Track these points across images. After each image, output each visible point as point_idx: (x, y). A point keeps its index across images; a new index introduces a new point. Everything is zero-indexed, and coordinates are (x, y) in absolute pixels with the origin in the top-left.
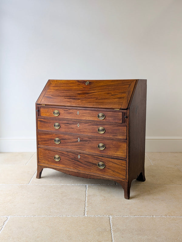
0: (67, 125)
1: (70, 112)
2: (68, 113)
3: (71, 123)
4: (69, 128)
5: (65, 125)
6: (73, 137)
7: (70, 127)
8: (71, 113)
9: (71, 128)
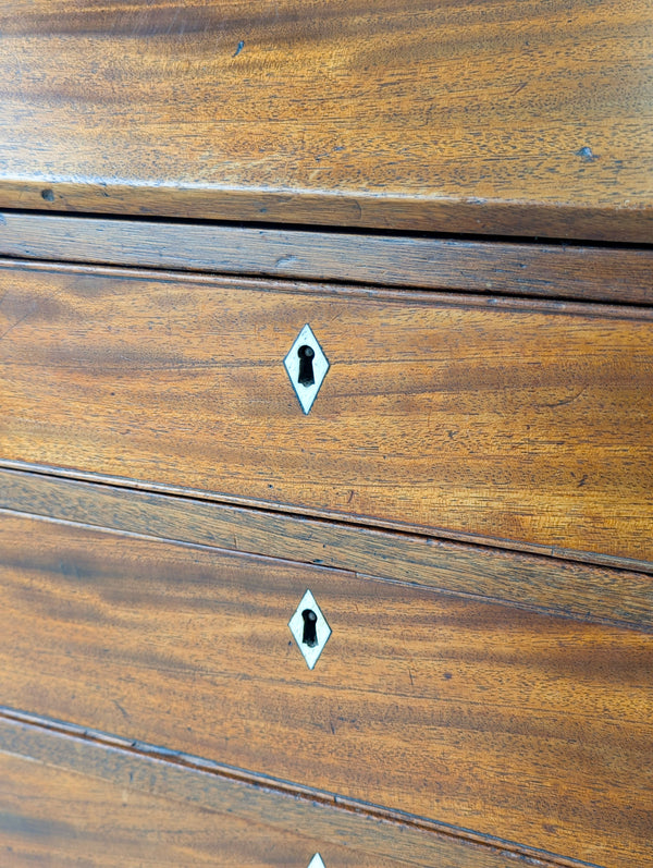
0: (60, 590)
1: (98, 336)
2: (59, 358)
3: (145, 573)
4: (103, 653)
5: (28, 594)
6: (191, 820)
7: (133, 641)
8: (122, 363)
9: (150, 660)
